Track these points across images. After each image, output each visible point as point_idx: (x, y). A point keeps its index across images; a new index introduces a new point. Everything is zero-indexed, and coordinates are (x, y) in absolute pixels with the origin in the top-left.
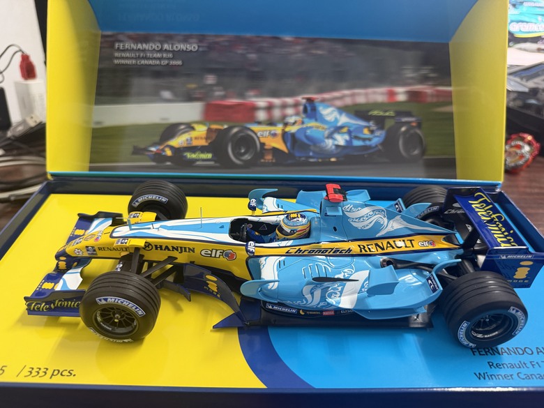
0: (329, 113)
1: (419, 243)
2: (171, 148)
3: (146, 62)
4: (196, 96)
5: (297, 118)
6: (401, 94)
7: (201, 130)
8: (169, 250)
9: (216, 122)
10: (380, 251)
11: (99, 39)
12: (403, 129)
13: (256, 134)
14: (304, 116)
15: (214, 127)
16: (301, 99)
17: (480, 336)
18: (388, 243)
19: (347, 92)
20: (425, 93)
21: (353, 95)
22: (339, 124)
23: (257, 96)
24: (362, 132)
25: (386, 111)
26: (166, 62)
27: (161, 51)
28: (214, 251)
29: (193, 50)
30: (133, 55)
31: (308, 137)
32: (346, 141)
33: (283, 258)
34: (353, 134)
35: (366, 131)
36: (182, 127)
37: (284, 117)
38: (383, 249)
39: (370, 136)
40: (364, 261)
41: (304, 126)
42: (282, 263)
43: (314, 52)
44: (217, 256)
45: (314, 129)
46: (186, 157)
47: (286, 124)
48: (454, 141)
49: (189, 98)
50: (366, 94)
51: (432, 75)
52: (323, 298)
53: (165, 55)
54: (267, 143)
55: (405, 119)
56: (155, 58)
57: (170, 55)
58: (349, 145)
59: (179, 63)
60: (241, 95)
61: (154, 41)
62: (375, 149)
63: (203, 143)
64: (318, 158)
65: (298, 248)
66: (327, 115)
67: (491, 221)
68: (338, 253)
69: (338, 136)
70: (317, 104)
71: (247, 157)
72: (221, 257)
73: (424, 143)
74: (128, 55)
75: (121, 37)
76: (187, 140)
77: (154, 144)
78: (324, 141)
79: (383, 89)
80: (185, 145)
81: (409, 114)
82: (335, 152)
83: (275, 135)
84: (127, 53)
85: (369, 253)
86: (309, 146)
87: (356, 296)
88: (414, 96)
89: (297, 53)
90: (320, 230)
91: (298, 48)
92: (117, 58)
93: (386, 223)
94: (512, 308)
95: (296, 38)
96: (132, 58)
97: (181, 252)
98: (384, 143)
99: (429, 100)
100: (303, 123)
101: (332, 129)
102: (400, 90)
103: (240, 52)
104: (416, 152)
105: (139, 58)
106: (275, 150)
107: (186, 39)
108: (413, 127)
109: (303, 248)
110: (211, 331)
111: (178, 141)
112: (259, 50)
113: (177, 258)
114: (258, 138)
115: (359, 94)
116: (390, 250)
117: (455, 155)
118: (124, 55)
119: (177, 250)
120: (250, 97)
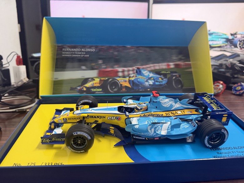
0: (146, 73)
1: (187, 112)
2: (86, 87)
3: (75, 56)
4: (95, 68)
5: (134, 75)
6: (172, 65)
7: (97, 80)
8: (96, 118)
9: (103, 77)
10: (173, 115)
11: (57, 47)
12: (174, 78)
13: (119, 81)
14: (136, 74)
15: (102, 79)
16: (135, 68)
17: (213, 143)
18: (176, 112)
19: (152, 65)
20: (181, 64)
21: (154, 66)
22: (150, 77)
23: (118, 67)
24: (158, 79)
25: (167, 72)
26: (83, 56)
27: (81, 51)
28: (113, 117)
29: (93, 51)
30: (70, 53)
31: (138, 82)
32: (153, 83)
33: (139, 118)
34: (155, 80)
35: (160, 79)
36: (90, 79)
37: (129, 74)
38: (174, 114)
39: (162, 81)
40: (168, 119)
41: (137, 78)
42: (139, 119)
43: (139, 51)
44: (114, 119)
45: (140, 79)
46: (92, 90)
47: (130, 77)
48: (193, 82)
49: (92, 69)
50: (159, 66)
51: (183, 58)
52: (155, 132)
53: (82, 53)
54: (123, 84)
55: (174, 74)
56: (79, 54)
57: (85, 53)
58: (154, 84)
59: (88, 56)
60: (112, 67)
61: (78, 48)
62: (164, 85)
63: (98, 85)
64: (143, 89)
65: (144, 114)
66: (145, 73)
67: (211, 103)
68: (158, 116)
69: (150, 81)
70: (141, 70)
71: (116, 90)
72: (115, 119)
73: (182, 83)
74: (68, 53)
75: (65, 47)
76: (92, 84)
77: (79, 86)
78: (144, 83)
79: (165, 64)
80: (91, 86)
81: (176, 72)
82: (149, 87)
83: (126, 81)
84: (68, 52)
85: (169, 116)
86: (139, 85)
87: (166, 131)
88: (177, 66)
89: (132, 52)
90: (151, 108)
91: (133, 50)
92: (64, 54)
93: (174, 105)
94: (222, 129)
95: (132, 46)
96: (70, 54)
97: (100, 118)
98: (167, 83)
99: (183, 67)
100: (136, 76)
101: (147, 79)
102: (171, 64)
103: (111, 52)
104: (180, 86)
105: (72, 54)
106: (126, 87)
107: (90, 47)
108: (178, 77)
109: (146, 114)
110: (113, 147)
111: (88, 85)
112: (118, 51)
113: (98, 121)
114: (119, 82)
115: (156, 66)
116: (177, 114)
117: (194, 87)
118: (66, 53)
119: (99, 117)
120: (116, 68)
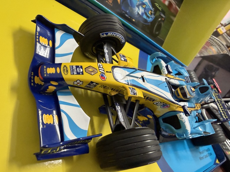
20: (173, 6)
25: (160, 7)
34: (145, 11)
35: (150, 12)
39: (150, 16)
55: (162, 15)
58: (142, 15)
62: (148, 24)
64: (129, 16)
69: (140, 7)
82: (136, 16)
98: (152, 23)
101: (141, 3)
108: (162, 20)
